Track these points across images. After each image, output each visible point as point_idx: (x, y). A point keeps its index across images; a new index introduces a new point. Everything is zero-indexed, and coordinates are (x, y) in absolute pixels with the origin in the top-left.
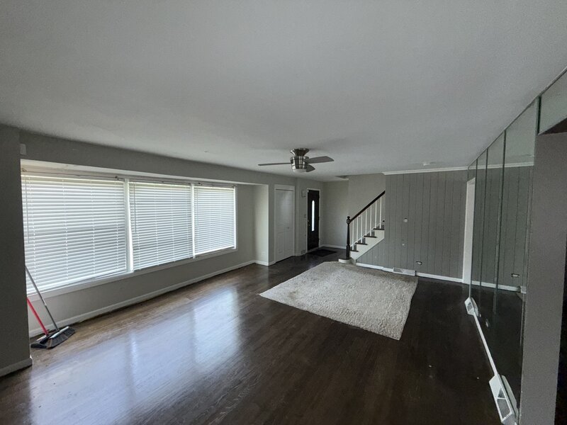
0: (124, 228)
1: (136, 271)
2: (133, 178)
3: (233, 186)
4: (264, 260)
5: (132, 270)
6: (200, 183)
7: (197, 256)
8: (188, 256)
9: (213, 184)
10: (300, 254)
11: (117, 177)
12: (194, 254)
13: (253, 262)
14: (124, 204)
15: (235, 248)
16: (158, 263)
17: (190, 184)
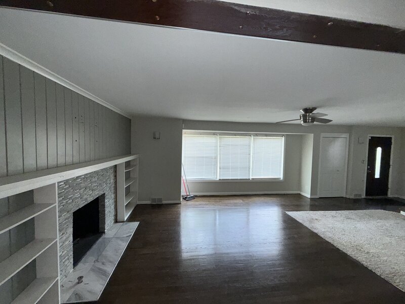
0: (216, 158)
1: (220, 180)
2: (221, 134)
3: (282, 136)
4: (307, 193)
5: (218, 179)
6: (257, 135)
7: (253, 179)
8: (247, 178)
9: (266, 135)
10: (352, 197)
11: (214, 134)
12: (251, 178)
13: (299, 192)
14: (217, 147)
15: (282, 179)
16: (230, 178)
17: (250, 136)
